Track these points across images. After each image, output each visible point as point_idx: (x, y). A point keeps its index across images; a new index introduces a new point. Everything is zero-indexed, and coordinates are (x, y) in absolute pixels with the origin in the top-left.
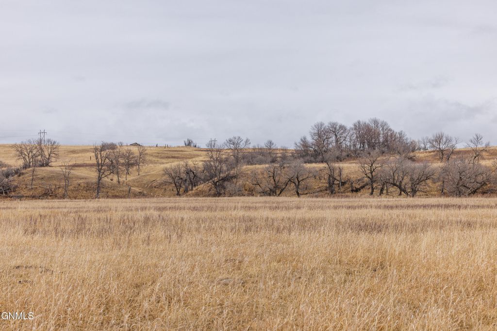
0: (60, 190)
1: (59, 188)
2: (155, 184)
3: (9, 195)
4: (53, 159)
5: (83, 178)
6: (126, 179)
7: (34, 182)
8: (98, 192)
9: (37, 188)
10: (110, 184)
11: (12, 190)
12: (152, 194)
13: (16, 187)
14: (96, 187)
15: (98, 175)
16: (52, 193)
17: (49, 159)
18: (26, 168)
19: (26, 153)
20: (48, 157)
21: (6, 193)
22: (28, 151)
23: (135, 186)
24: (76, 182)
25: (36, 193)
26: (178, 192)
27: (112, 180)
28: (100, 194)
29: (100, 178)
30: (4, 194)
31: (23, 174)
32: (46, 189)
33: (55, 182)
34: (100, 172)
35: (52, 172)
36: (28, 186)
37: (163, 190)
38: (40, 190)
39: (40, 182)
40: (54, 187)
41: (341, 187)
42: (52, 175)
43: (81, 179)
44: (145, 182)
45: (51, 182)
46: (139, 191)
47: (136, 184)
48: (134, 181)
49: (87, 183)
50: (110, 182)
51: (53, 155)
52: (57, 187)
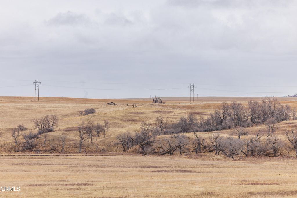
0: (60, 147)
1: (59, 146)
2: (112, 144)
3: (33, 149)
4: (55, 127)
5: (72, 140)
6: (97, 141)
7: (46, 143)
8: (80, 149)
9: (47, 146)
10: (87, 144)
11: (34, 147)
12: (109, 150)
13: (36, 145)
14: (79, 146)
15: (80, 140)
16: (56, 149)
17: (52, 127)
18: (40, 134)
19: (40, 124)
20: (51, 125)
21: (31, 149)
22: (42, 123)
23: (101, 145)
24: (69, 142)
25: (47, 149)
26: (124, 149)
27: (88, 141)
28: (81, 150)
29: (81, 141)
30: (30, 149)
31: (39, 137)
32: (53, 147)
33: (57, 143)
34: (81, 138)
35: (55, 136)
36: (42, 145)
37: (116, 148)
38: (49, 147)
39: (49, 142)
40: (56, 145)
41: (204, 150)
42: (55, 138)
43: (71, 141)
44: (107, 143)
45: (55, 143)
46: (103, 148)
47: (102, 144)
48: (101, 141)
49: (75, 144)
50: (87, 143)
51: (55, 125)
52: (58, 145)
